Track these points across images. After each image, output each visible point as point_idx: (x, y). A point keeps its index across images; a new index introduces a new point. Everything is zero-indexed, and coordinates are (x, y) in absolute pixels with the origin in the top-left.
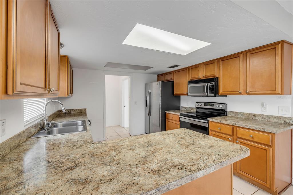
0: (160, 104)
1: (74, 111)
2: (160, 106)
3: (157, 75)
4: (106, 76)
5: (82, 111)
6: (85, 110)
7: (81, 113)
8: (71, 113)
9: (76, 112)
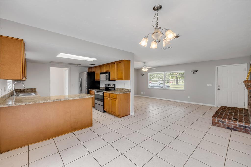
0: (86, 86)
1: (27, 89)
2: (86, 87)
3: (87, 68)
4: (51, 67)
5: (33, 90)
6: (35, 89)
7: (33, 91)
8: (24, 91)
9: (28, 90)
